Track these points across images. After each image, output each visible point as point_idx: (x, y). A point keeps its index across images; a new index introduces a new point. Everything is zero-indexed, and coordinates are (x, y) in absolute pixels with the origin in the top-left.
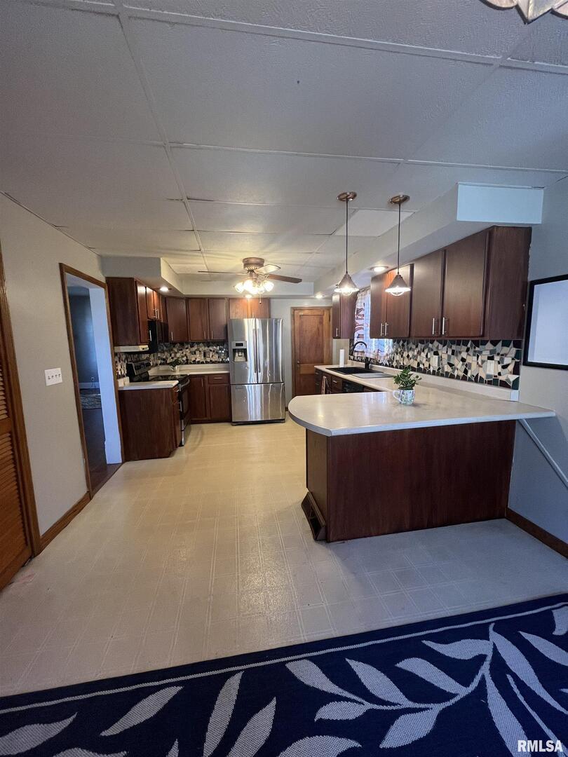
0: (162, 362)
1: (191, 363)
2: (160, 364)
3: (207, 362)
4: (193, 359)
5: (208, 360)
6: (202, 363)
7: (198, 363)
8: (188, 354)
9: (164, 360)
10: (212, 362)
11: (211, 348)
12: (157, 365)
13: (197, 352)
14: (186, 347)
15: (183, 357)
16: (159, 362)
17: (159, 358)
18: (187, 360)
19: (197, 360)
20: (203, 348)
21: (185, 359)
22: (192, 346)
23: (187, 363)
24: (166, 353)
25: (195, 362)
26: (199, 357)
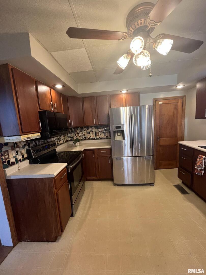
0: (71, 139)
1: (87, 140)
2: (70, 140)
3: (97, 139)
4: (89, 137)
5: (98, 137)
6: (94, 139)
7: (92, 139)
8: (85, 134)
9: (72, 138)
10: (100, 138)
11: (99, 130)
12: (67, 141)
13: (91, 133)
14: (84, 129)
15: (82, 136)
16: (69, 139)
17: (69, 137)
18: (85, 137)
19: (91, 137)
20: (94, 130)
21: (84, 137)
22: (88, 129)
23: (85, 140)
24: (73, 134)
25: (90, 139)
26: (92, 136)
